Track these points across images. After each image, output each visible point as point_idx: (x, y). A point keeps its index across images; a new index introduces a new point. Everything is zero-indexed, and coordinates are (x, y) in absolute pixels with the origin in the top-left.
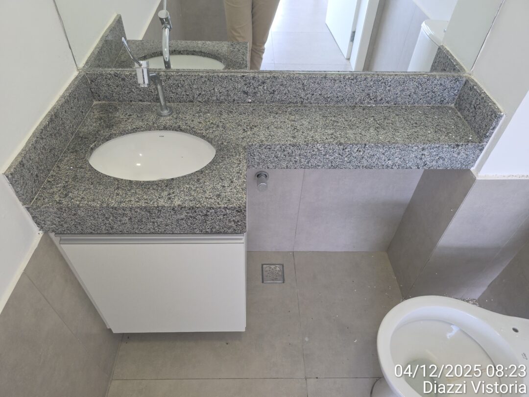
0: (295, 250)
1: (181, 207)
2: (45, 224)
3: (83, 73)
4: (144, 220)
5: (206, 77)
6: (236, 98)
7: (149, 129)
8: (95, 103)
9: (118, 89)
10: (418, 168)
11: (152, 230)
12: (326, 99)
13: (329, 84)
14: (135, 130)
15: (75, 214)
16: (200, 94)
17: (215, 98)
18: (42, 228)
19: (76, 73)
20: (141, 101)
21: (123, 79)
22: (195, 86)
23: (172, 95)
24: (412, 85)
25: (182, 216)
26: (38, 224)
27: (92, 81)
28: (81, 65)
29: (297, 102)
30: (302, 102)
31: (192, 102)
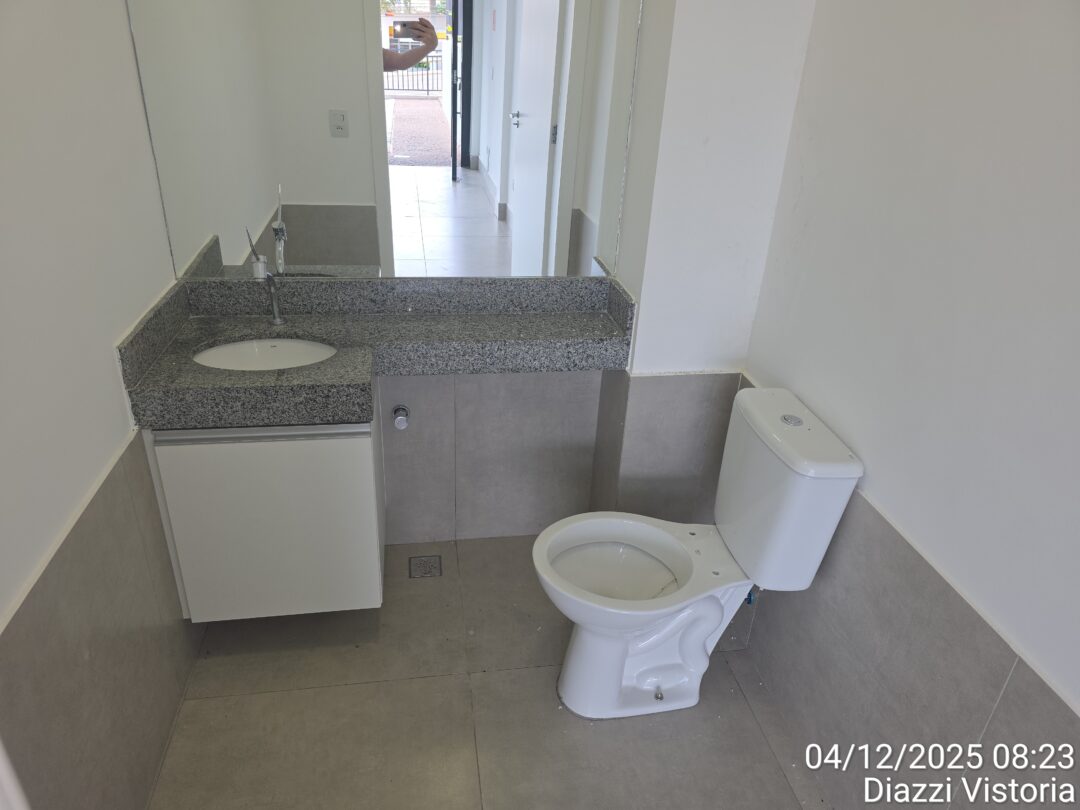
0: (458, 538)
1: (301, 387)
2: (144, 415)
3: (183, 282)
4: (259, 406)
5: (327, 283)
6: (363, 308)
7: (260, 337)
8: (191, 317)
9: (222, 300)
10: (570, 370)
11: (266, 421)
12: (466, 306)
13: (466, 289)
14: (242, 339)
15: (181, 400)
16: (320, 304)
17: (337, 308)
18: (138, 421)
19: (174, 282)
20: (248, 313)
21: (230, 288)
22: (314, 295)
23: (287, 306)
24: (556, 289)
25: (301, 399)
26: (136, 414)
27: (192, 291)
28: (180, 274)
29: (433, 311)
30: (439, 311)
31: (310, 313)
